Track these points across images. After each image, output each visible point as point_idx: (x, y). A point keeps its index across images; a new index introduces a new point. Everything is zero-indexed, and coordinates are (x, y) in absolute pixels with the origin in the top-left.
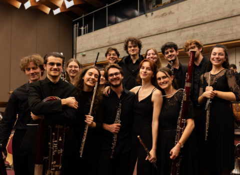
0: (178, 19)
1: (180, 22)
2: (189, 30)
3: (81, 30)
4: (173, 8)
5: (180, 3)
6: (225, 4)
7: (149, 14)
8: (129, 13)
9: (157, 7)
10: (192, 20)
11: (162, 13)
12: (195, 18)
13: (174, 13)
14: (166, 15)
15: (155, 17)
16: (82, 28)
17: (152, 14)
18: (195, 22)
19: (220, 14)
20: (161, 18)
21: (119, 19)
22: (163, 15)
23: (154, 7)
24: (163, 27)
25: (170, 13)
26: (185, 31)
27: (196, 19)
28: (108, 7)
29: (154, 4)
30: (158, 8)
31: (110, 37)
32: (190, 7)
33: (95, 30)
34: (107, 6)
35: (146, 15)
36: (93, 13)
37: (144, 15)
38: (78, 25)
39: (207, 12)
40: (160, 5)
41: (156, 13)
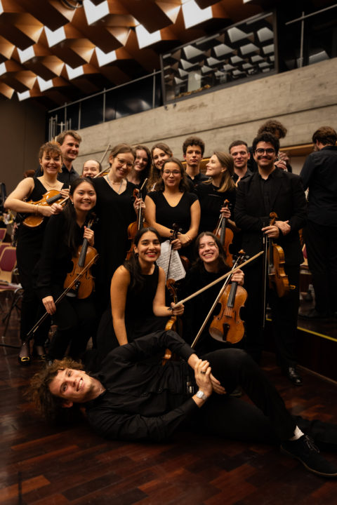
0: (212, 115)
1: (215, 118)
2: (228, 131)
3: (60, 127)
4: (207, 98)
5: (217, 92)
6: (280, 96)
7: (170, 106)
8: (133, 106)
9: (183, 96)
10: (234, 116)
11: (189, 105)
12: (237, 113)
13: (206, 106)
14: (196, 108)
15: (179, 110)
16: (62, 124)
17: (175, 105)
18: (238, 120)
19: (273, 109)
20: (188, 112)
21: (118, 114)
22: (191, 108)
23: (177, 95)
24: (190, 125)
25: (202, 105)
26: (222, 132)
27: (239, 116)
28: (106, 93)
29: (178, 91)
30: (183, 98)
31: (109, 138)
32: (230, 98)
33: (82, 128)
34: (105, 91)
35: (166, 107)
36: (79, 103)
37: (163, 108)
38: (56, 118)
39: (255, 107)
40: (186, 94)
41: (180, 104)
